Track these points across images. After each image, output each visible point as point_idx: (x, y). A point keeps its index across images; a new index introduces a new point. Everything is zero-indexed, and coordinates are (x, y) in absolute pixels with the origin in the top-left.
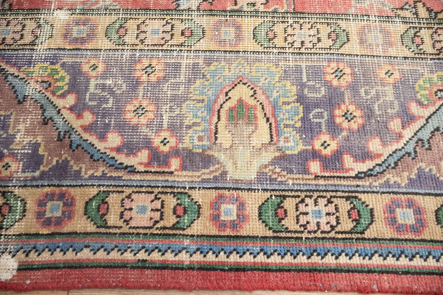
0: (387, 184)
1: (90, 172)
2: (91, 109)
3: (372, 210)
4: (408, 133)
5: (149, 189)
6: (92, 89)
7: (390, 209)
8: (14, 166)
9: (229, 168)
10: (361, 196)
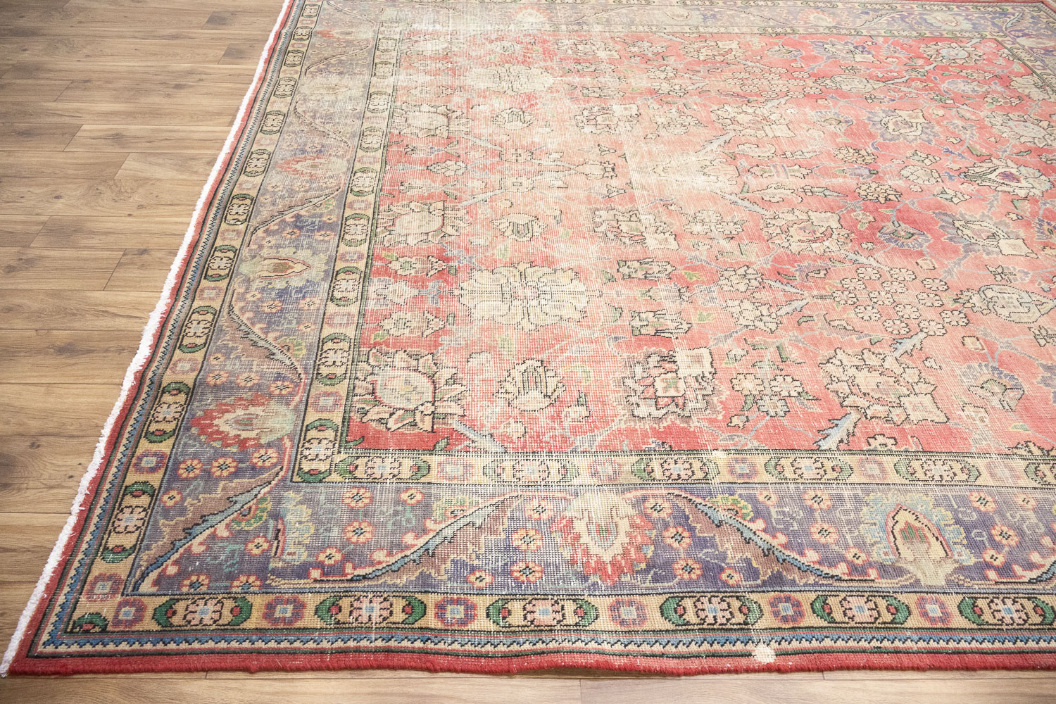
1: (804, 581)
2: (781, 531)
3: (1052, 607)
5: (860, 593)
6: (774, 515)
8: (736, 577)
9: (920, 576)
10: (1039, 597)
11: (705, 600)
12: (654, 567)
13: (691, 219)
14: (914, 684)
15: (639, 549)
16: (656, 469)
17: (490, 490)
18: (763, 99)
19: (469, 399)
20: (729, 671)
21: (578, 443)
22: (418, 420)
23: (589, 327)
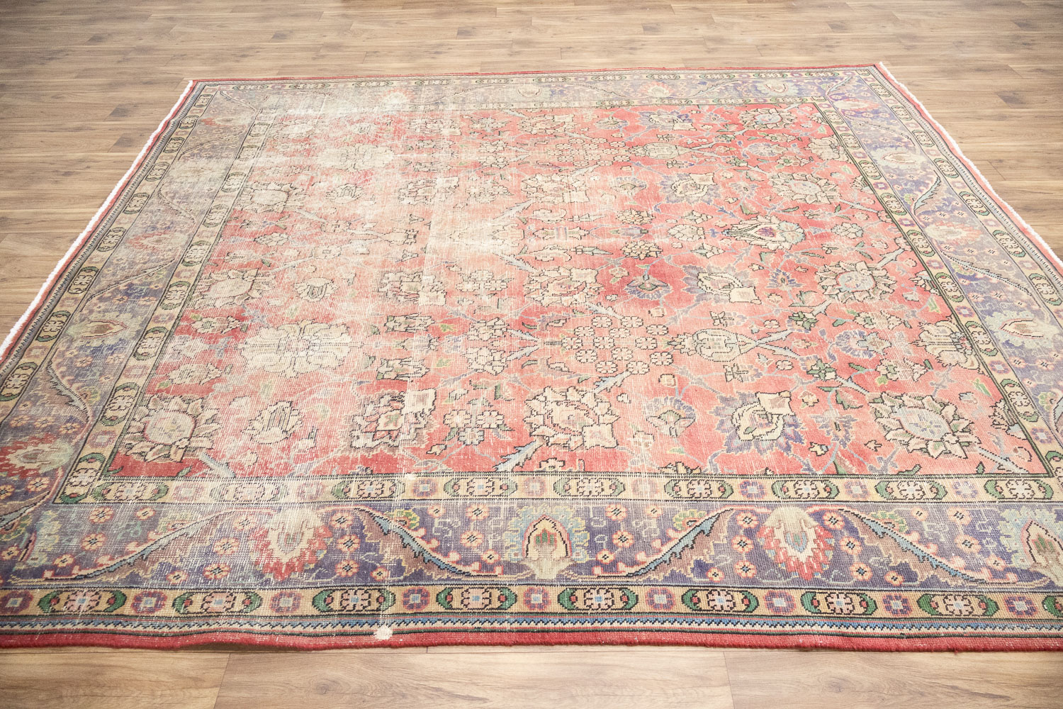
0: (649, 579)
1: (439, 577)
2: (437, 538)
3: (637, 596)
4: (665, 549)
5: (481, 586)
6: (436, 525)
7: (650, 595)
8: (385, 574)
9: (537, 572)
10: (629, 587)
11: (352, 592)
12: (321, 567)
13: (466, 278)
14: (499, 656)
15: (314, 553)
16: (352, 490)
17: (210, 508)
18: (574, 168)
19: (220, 435)
20: (351, 647)
21: (296, 469)
22: (172, 453)
23: (342, 374)
